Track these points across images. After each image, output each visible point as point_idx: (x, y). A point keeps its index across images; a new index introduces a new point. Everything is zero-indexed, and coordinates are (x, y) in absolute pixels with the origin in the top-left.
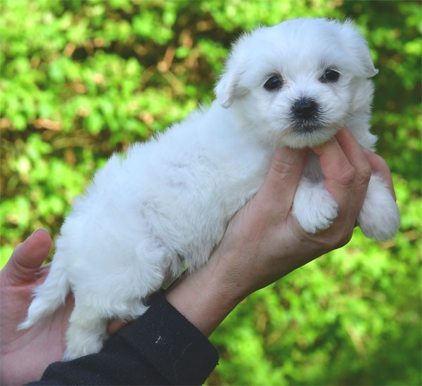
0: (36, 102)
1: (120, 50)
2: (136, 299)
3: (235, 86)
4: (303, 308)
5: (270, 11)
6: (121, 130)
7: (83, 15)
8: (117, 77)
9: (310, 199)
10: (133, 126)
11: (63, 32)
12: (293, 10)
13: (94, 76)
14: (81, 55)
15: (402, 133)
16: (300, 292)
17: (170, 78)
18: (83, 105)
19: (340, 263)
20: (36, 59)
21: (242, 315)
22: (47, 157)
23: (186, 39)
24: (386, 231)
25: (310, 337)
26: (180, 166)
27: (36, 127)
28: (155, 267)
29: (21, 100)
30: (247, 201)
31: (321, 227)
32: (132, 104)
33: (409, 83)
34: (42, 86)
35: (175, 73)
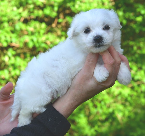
0: (11, 37)
1: (39, 20)
2: (42, 106)
3: (74, 32)
4: (101, 107)
5: (90, 6)
6: (40, 47)
7: (27, 8)
8: (38, 29)
9: (100, 71)
10: (44, 45)
11: (20, 14)
12: (98, 6)
13: (30, 28)
14: (26, 21)
15: (135, 48)
16: (100, 102)
17: (56, 29)
18: (27, 38)
19: (114, 92)
20: (11, 23)
21: (80, 110)
22: (15, 56)
23: (61, 16)
24: (127, 81)
25: (104, 117)
26: (56, 60)
27: (11, 46)
28: (48, 95)
29: (6, 37)
30: (78, 72)
31: (103, 80)
32: (43, 38)
33: (137, 31)
34: (13, 32)
35: (58, 28)
